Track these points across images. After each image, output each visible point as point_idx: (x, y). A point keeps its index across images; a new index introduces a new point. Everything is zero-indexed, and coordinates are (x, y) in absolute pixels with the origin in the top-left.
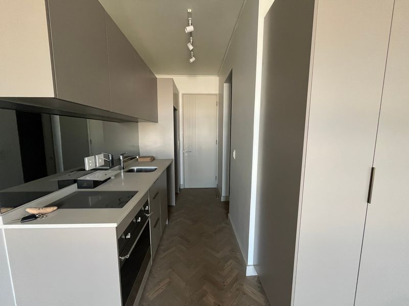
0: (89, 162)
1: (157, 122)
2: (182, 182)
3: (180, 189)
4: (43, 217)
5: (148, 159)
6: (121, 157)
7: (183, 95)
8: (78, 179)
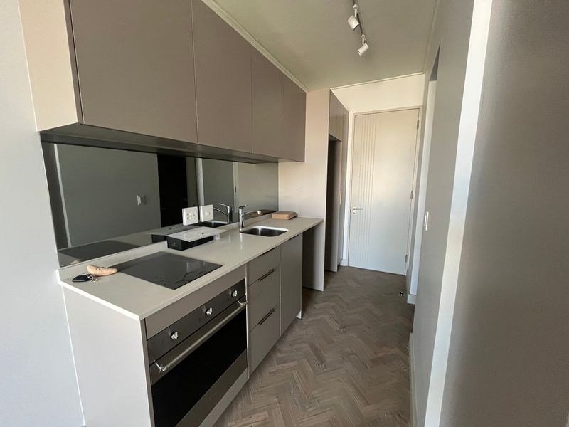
0: (188, 214)
1: (304, 161)
2: (345, 256)
3: (339, 266)
4: (94, 280)
5: (285, 217)
6: (240, 210)
7: (355, 116)
8: (169, 236)
